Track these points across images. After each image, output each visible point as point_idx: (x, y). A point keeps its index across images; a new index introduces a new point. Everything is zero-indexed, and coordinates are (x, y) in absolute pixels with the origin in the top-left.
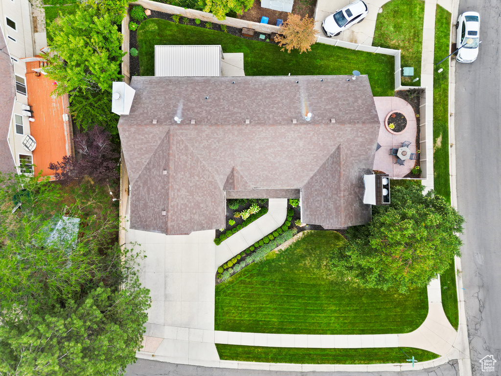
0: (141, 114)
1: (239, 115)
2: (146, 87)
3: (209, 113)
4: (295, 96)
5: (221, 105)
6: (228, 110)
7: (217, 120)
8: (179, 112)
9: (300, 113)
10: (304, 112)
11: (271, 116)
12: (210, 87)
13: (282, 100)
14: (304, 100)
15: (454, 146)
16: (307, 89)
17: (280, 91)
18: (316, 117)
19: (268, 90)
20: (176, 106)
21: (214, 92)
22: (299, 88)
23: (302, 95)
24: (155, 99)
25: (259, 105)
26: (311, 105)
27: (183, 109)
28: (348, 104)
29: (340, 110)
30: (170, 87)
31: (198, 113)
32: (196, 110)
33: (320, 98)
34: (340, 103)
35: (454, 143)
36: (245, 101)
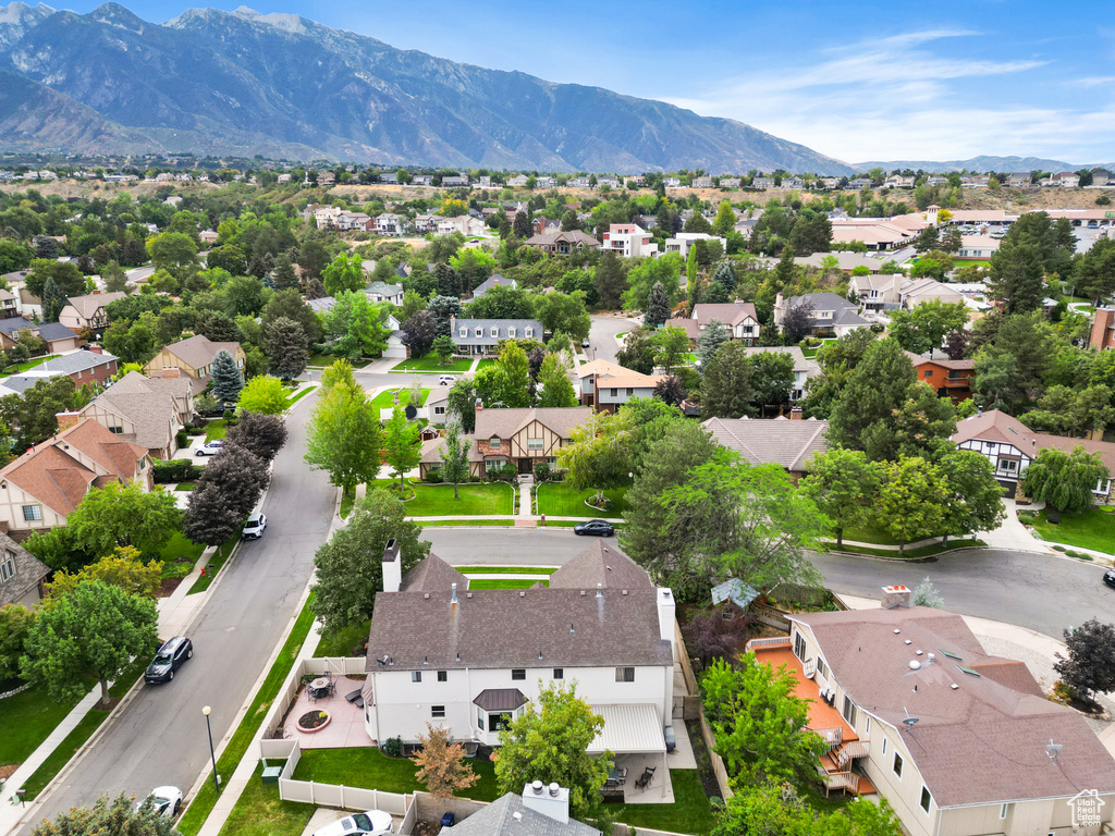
0: (643, 604)
1: (533, 604)
2: (650, 647)
3: (567, 607)
4: (465, 634)
5: (554, 619)
6: (545, 611)
7: (557, 597)
8: (601, 608)
9: (462, 609)
10: (457, 609)
11: (496, 603)
12: (570, 648)
13: (481, 628)
14: (455, 629)
15: (243, 707)
16: (448, 646)
17: (482, 643)
18: (444, 601)
19: (497, 645)
20: (607, 616)
21: (564, 641)
22: (458, 647)
23: (455, 636)
24: (634, 627)
25: (509, 619)
26: (447, 621)
27: (597, 611)
28: (403, 622)
29: (415, 612)
30: (620, 648)
31: (579, 606)
32: (582, 610)
33: (434, 632)
34: (412, 624)
35: (241, 711)
36: (525, 625)
